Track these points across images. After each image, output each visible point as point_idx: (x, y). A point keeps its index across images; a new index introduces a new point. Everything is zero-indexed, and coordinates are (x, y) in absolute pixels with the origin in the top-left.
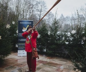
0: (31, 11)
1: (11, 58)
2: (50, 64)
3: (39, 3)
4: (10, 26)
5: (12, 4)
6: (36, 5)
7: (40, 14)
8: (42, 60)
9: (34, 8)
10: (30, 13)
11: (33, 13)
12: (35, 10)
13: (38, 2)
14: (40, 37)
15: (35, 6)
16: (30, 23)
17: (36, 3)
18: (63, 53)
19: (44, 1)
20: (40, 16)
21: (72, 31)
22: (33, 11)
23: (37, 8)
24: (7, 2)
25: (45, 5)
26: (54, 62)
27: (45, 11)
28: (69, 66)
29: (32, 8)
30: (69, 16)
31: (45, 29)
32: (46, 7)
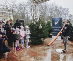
6: (63, 11)
7: (65, 17)
19: (67, 8)
22: (60, 15)
25: (68, 11)
27: (68, 14)
29: (60, 13)
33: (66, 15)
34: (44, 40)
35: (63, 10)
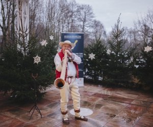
0: (71, 21)
1: (52, 91)
2: (114, 99)
3: (83, 9)
4: (47, 43)
5: (42, 12)
6: (78, 11)
8: (100, 93)
9: (73, 16)
10: (68, 23)
11: (73, 24)
12: (76, 19)
13: (80, 7)
14: (94, 58)
15: (75, 13)
16: (80, 37)
17: (77, 8)
18: (130, 81)
19: (88, 6)
20: (83, 28)
21: (145, 48)
22: (72, 20)
23: (78, 17)
24: (35, 9)
25: (91, 11)
26: (119, 95)
27: (91, 20)
28: (143, 101)
29: (71, 16)
30: (126, 28)
31: (102, 46)
32: (92, 15)
33: (87, 23)
34: (45, 89)
35: (78, 9)
